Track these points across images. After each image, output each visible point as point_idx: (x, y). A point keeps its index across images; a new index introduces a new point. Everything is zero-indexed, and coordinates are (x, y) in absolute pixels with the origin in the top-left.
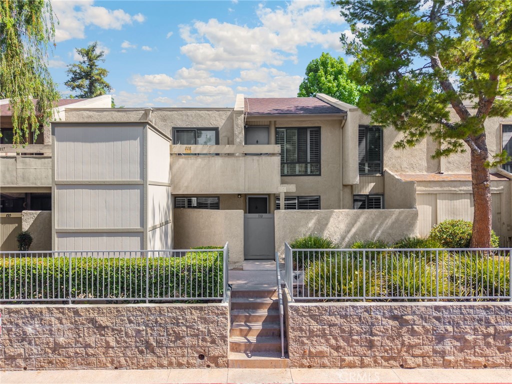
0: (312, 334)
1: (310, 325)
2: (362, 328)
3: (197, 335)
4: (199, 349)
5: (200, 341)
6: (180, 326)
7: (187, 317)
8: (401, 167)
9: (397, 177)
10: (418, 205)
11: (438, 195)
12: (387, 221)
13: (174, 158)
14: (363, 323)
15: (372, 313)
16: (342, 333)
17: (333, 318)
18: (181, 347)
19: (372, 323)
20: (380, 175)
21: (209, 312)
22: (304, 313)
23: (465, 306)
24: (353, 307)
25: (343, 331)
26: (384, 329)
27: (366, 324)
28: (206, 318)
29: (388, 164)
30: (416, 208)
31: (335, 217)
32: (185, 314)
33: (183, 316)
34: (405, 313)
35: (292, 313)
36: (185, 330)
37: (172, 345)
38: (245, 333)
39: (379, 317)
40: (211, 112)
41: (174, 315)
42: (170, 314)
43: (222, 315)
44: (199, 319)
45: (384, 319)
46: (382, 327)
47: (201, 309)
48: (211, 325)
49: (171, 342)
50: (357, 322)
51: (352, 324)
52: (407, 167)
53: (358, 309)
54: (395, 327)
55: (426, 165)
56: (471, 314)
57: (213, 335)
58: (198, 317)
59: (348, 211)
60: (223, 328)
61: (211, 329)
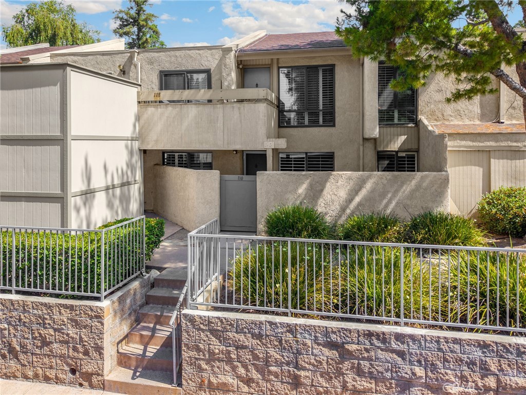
0: (212, 358)
1: (211, 344)
2: (283, 356)
3: (67, 342)
4: (70, 361)
5: (71, 351)
6: (46, 328)
7: (55, 317)
8: (443, 115)
9: (430, 128)
10: (451, 167)
11: (492, 154)
12: (404, 188)
13: (142, 107)
14: (285, 349)
15: (298, 336)
16: (254, 359)
17: (242, 337)
18: (49, 356)
19: (297, 350)
20: (413, 125)
21: (81, 313)
22: (202, 326)
23: (445, 338)
24: (271, 323)
25: (256, 357)
26: (316, 361)
27: (289, 350)
28: (77, 320)
29: (425, 111)
30: (447, 171)
31: (333, 181)
32: (53, 314)
33: (50, 315)
34: (348, 339)
35: (186, 324)
36: (53, 334)
37: (38, 351)
38: (147, 340)
39: (309, 343)
40: (202, 51)
41: (40, 312)
42: (36, 312)
43: (97, 318)
44: (70, 322)
45: (316, 346)
46: (313, 357)
47: (71, 308)
48: (84, 330)
49: (37, 347)
50: (276, 346)
51: (269, 348)
52: (452, 114)
53: (278, 327)
54: (332, 359)
55: (479, 111)
56: (455, 352)
57: (86, 344)
58: (68, 319)
59: (351, 174)
60: (98, 336)
61: (83, 336)
